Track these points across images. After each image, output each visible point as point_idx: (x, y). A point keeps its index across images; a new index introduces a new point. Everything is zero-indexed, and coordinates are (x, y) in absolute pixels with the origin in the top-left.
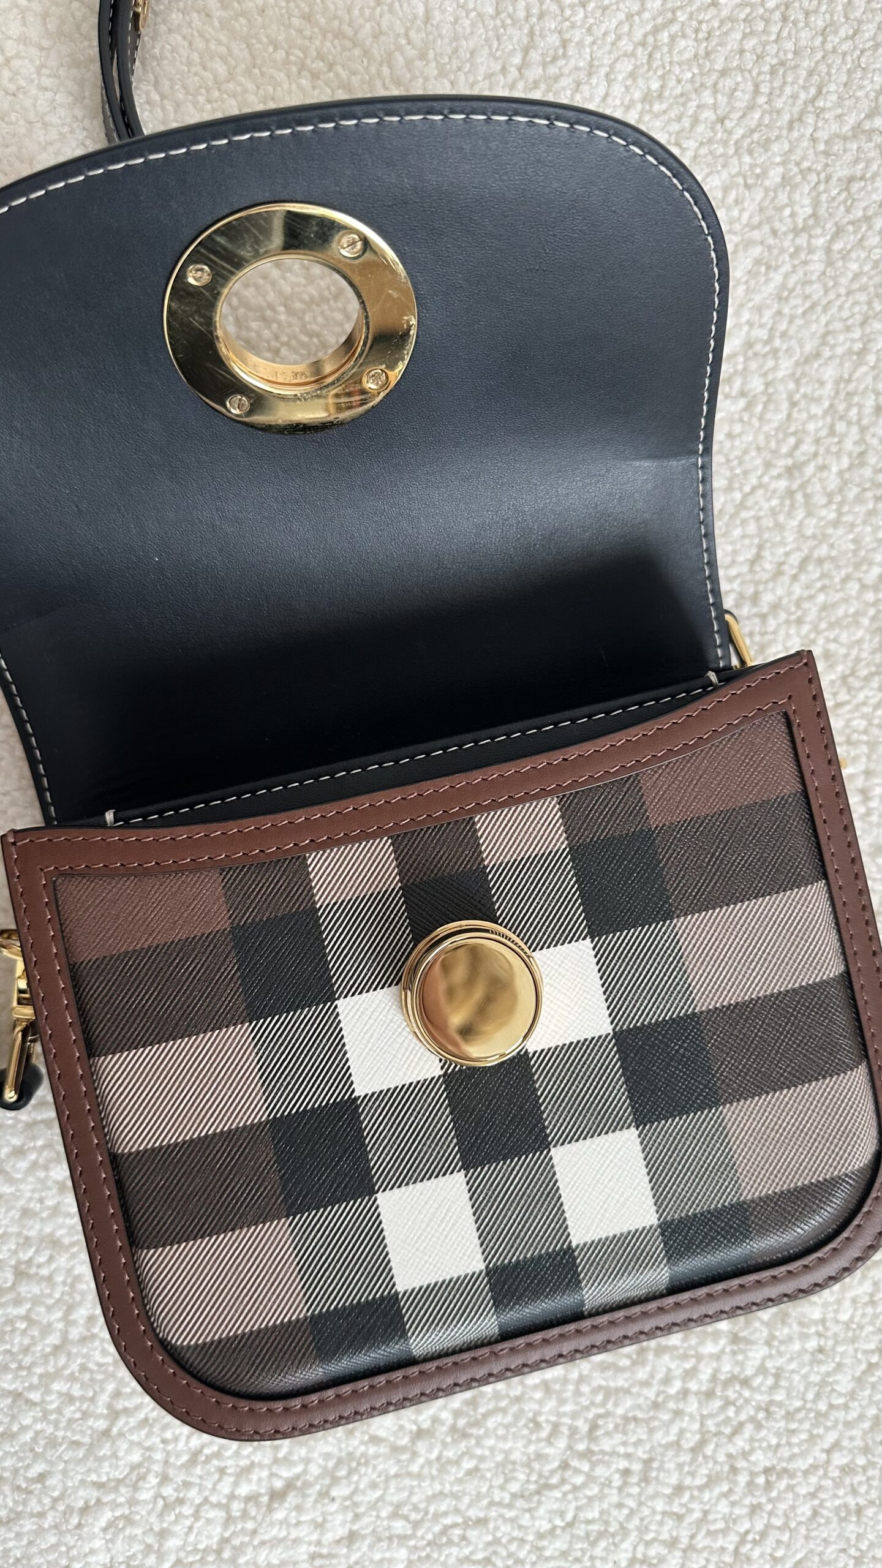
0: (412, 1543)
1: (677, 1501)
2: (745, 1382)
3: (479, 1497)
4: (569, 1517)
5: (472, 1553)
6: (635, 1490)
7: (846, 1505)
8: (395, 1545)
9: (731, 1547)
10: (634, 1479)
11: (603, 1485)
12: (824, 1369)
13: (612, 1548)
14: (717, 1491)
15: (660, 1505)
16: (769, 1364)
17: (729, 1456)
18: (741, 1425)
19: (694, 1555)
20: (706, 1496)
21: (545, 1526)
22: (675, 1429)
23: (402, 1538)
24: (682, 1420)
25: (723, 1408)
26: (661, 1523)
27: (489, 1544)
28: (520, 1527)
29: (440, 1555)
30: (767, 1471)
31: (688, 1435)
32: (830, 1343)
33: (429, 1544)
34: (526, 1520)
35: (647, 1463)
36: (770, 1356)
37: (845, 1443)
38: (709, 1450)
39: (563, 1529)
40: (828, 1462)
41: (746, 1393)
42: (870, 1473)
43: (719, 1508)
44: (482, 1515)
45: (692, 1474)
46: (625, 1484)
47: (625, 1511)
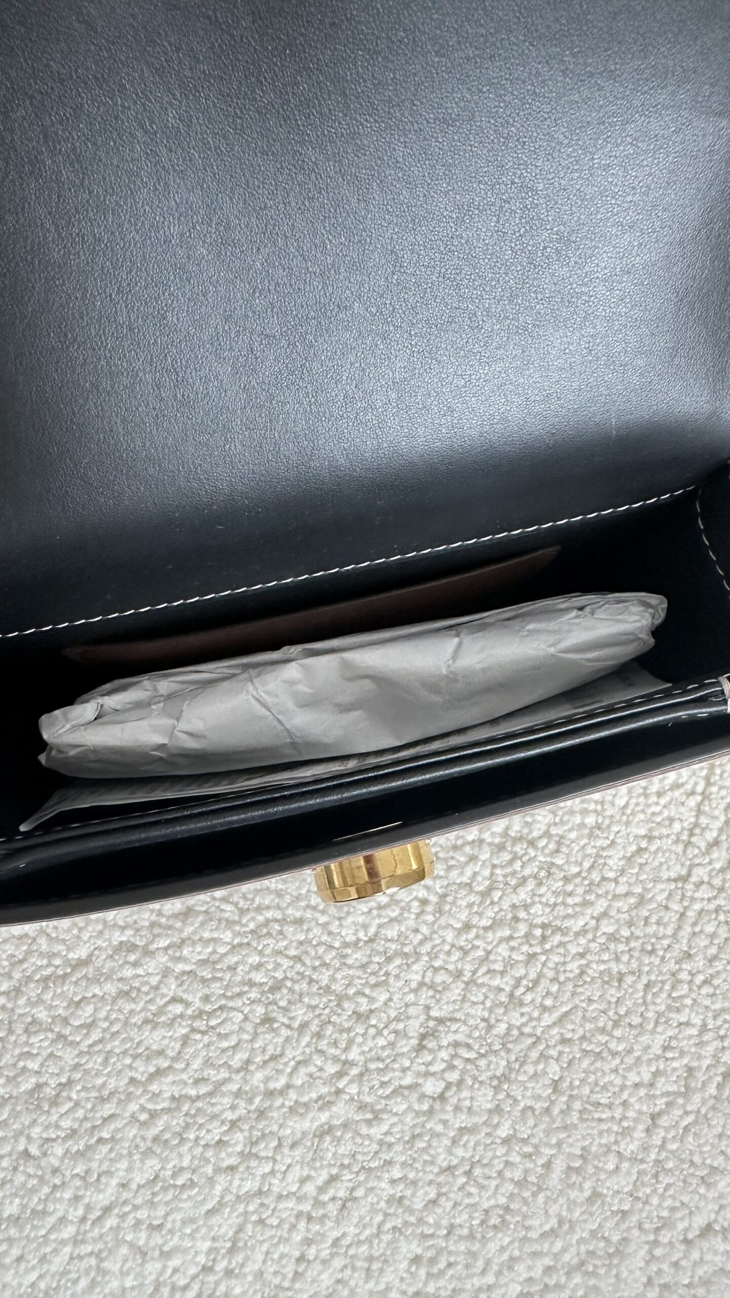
0: (237, 928)
1: (464, 937)
2: (532, 843)
3: (298, 898)
4: (372, 930)
5: (286, 948)
6: (430, 918)
7: (609, 971)
8: (223, 926)
9: (508, 989)
10: (429, 909)
11: (403, 909)
12: (599, 843)
13: (405, 967)
14: (500, 934)
15: (450, 936)
16: (553, 831)
17: (514, 906)
18: (524, 880)
19: (474, 988)
20: (490, 935)
21: (350, 938)
22: (469, 872)
23: (230, 923)
24: (476, 864)
25: (511, 862)
26: (449, 953)
27: (301, 943)
28: (330, 933)
29: (258, 944)
30: (544, 926)
31: (480, 879)
32: (607, 822)
33: (252, 932)
34: (334, 928)
35: (443, 896)
36: (555, 824)
37: (613, 913)
38: (496, 895)
39: (366, 942)
40: (597, 928)
41: (532, 853)
42: (633, 944)
43: (500, 950)
44: (298, 914)
45: (480, 915)
46: (422, 912)
47: (419, 937)
